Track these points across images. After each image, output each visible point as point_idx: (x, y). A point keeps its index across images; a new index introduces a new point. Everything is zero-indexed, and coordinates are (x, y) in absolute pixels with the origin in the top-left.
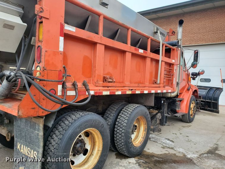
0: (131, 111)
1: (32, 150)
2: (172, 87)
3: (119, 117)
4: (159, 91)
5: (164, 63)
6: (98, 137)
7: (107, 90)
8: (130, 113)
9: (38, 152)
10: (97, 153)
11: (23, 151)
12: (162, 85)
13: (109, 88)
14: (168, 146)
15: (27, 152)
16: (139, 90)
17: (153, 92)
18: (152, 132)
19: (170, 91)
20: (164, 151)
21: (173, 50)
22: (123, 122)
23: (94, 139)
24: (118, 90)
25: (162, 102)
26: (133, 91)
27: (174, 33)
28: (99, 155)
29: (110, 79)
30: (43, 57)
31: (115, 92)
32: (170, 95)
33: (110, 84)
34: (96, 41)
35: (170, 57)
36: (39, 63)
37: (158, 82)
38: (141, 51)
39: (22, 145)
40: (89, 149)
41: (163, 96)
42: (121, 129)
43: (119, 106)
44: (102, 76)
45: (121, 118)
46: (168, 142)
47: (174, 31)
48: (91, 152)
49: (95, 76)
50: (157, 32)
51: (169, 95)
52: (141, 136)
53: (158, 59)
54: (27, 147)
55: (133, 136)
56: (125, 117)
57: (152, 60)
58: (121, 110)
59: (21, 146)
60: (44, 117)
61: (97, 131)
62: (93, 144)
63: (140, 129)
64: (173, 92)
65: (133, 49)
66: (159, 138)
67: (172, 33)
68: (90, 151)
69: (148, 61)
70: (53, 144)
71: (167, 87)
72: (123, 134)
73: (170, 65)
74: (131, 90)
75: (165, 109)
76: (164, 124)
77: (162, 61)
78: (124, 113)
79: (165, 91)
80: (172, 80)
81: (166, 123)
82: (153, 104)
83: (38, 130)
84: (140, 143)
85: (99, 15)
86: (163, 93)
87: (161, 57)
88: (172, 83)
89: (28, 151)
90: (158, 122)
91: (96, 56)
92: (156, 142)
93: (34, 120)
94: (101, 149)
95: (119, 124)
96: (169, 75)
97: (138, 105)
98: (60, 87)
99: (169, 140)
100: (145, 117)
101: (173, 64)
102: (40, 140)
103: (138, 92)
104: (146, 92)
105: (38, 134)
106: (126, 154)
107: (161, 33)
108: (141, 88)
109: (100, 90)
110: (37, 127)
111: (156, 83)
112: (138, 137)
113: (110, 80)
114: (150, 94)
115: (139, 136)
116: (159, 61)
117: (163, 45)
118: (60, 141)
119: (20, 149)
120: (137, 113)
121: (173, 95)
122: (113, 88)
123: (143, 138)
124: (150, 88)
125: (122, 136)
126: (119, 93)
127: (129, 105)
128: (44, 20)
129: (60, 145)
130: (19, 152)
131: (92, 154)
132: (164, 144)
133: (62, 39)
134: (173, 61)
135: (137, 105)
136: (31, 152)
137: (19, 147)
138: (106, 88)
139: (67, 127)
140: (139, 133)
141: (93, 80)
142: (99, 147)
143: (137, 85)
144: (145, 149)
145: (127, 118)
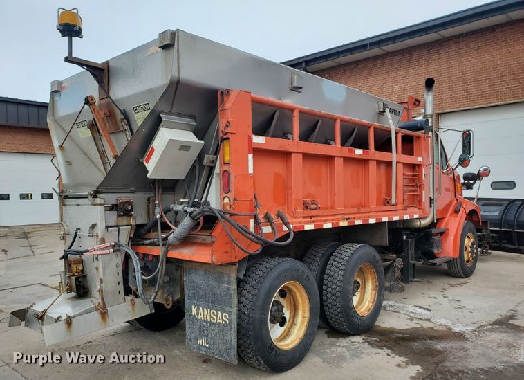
0: (350, 255)
1: (219, 313)
2: (420, 209)
3: (328, 267)
4: (396, 218)
5: (401, 166)
6: (302, 296)
7: (310, 223)
8: (347, 258)
9: (230, 313)
10: (303, 322)
11: (202, 316)
12: (400, 207)
13: (313, 219)
14: (419, 317)
15: (211, 317)
16: (359, 218)
17: (385, 219)
18: (387, 293)
19: (416, 216)
20: (412, 325)
21: (419, 137)
22: (336, 275)
23: (294, 301)
24: (326, 221)
25: (405, 237)
26: (350, 220)
27: (417, 103)
28: (306, 324)
29: (313, 204)
30: (232, 185)
31: (322, 225)
32: (419, 223)
33: (314, 213)
34: (290, 150)
35: (411, 153)
36: (227, 193)
37: (393, 201)
38: (359, 152)
39: (201, 308)
40: (287, 318)
41: (405, 226)
42: (334, 286)
43: (325, 249)
44: (302, 200)
45: (332, 269)
46: (419, 310)
47: (418, 98)
48: (291, 321)
49: (291, 203)
50: (384, 111)
51: (417, 224)
52: (369, 299)
53: (389, 160)
54: (209, 310)
55: (355, 300)
56: (339, 265)
57: (379, 162)
58: (331, 255)
59: (198, 311)
60: (238, 265)
61: (300, 286)
62: (293, 309)
63: (365, 287)
64: (425, 218)
65: (345, 151)
66: (401, 305)
67: (415, 104)
68: (289, 321)
69: (373, 166)
70: (245, 304)
71: (409, 210)
72: (338, 294)
73: (414, 167)
74: (347, 219)
75: (410, 252)
76: (411, 279)
77: (397, 163)
78: (336, 259)
79: (406, 217)
80: (420, 196)
81: (414, 278)
82: (386, 242)
83: (229, 283)
84: (368, 311)
85: (292, 110)
86: (404, 221)
87: (395, 156)
88: (420, 201)
89: (212, 315)
90: (398, 273)
91: (291, 172)
92: (397, 312)
93: (220, 270)
94: (307, 314)
95: (330, 279)
96: (413, 186)
97: (360, 245)
98: (252, 222)
99: (421, 307)
100: (374, 264)
101: (419, 165)
102: (232, 295)
103: (358, 222)
104: (372, 221)
105: (228, 289)
106: (346, 328)
107: (392, 111)
108: (364, 215)
109: (300, 223)
110: (226, 279)
111: (388, 203)
112: (363, 302)
113: (313, 206)
114: (379, 225)
115: (365, 299)
116: (391, 162)
117: (397, 133)
118: (256, 297)
119: (198, 315)
120: (360, 257)
121: (424, 222)
122: (319, 219)
123: (373, 303)
124: (379, 214)
125: (337, 297)
126: (328, 225)
127: (344, 246)
128: (230, 136)
129: (257, 304)
130: (194, 320)
131: (293, 324)
132: (412, 315)
133: (251, 157)
134: (420, 159)
135: (358, 246)
136: (217, 316)
137: (194, 312)
138: (309, 219)
139: (262, 279)
140: (364, 295)
141: (288, 208)
142: (304, 312)
143: (355, 210)
144: (377, 323)
145: (343, 267)
